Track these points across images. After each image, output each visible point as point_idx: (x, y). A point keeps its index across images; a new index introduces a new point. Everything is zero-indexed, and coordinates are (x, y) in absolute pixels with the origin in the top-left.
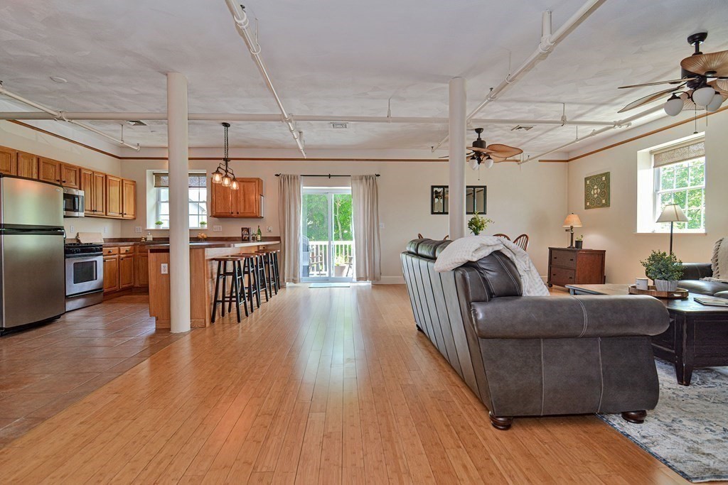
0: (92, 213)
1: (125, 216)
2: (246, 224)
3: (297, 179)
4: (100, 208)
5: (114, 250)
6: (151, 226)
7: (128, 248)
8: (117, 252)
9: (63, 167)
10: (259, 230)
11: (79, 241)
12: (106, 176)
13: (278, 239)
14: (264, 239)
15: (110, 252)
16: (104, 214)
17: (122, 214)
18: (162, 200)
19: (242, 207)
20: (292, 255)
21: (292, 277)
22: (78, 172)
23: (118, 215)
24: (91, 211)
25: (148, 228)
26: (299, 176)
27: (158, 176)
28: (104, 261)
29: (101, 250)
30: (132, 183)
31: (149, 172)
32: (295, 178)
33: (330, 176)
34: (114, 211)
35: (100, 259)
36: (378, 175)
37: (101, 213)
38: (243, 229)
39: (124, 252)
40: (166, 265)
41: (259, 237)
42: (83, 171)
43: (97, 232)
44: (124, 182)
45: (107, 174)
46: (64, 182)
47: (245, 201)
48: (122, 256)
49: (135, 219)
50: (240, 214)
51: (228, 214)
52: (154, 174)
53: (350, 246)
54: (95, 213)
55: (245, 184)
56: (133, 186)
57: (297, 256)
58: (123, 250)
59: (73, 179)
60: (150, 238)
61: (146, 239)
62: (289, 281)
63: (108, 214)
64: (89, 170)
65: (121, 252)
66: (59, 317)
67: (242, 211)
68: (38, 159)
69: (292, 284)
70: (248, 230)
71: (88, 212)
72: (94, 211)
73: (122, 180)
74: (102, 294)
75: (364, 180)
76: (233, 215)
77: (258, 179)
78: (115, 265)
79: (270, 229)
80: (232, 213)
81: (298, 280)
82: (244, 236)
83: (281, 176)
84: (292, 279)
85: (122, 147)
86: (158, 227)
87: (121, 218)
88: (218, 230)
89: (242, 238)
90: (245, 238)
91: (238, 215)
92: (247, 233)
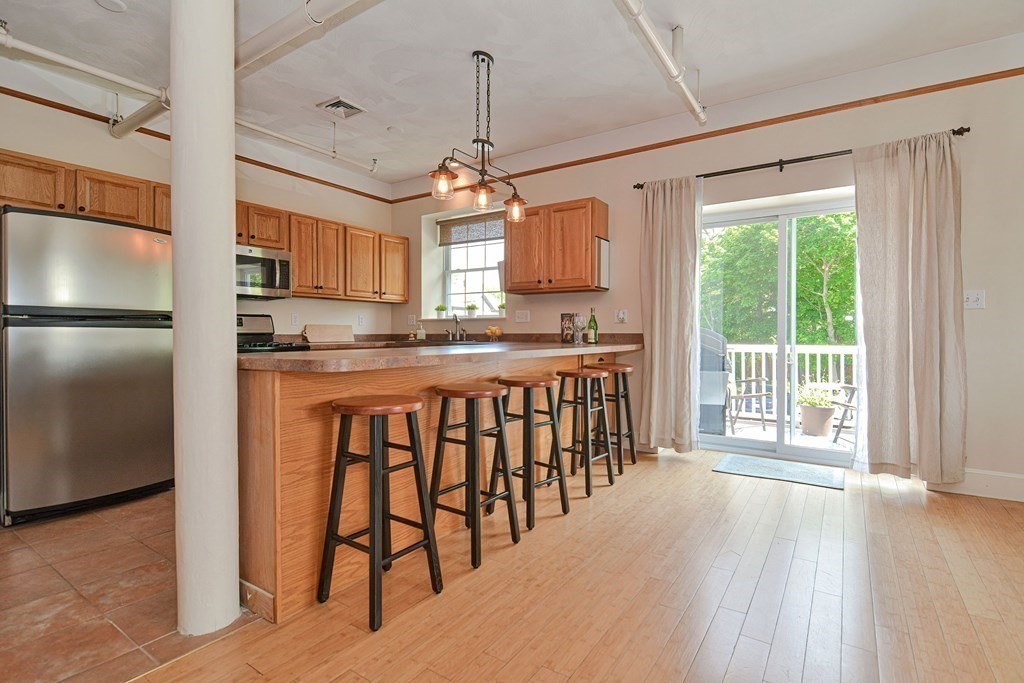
0: (315, 291)
2: (570, 306)
3: (688, 186)
4: (331, 284)
6: (429, 313)
10: (593, 319)
11: (305, 339)
12: (345, 228)
13: (638, 339)
14: (602, 339)
16: (341, 293)
17: (380, 293)
18: (453, 269)
19: (559, 269)
21: (670, 437)
22: (285, 220)
23: (370, 295)
24: (313, 287)
25: (423, 317)
26: (693, 180)
27: (445, 226)
30: (399, 241)
31: (426, 219)
32: (682, 185)
33: (781, 164)
34: (363, 291)
36: (960, 132)
37: (334, 292)
38: (562, 317)
41: (591, 335)
43: (344, 325)
44: (384, 239)
45: (348, 223)
46: (253, 237)
47: (564, 253)
49: (406, 302)
50: (554, 285)
51: (532, 286)
52: (438, 223)
53: (849, 358)
54: (320, 291)
56: (401, 246)
59: (272, 232)
60: (422, 334)
61: (415, 336)
62: (662, 444)
63: (349, 293)
64: (310, 218)
67: (559, 277)
70: (573, 318)
72: (316, 287)
73: (379, 236)
75: (904, 156)
76: (541, 286)
77: (593, 200)
79: (621, 316)
80: (539, 282)
81: (687, 442)
82: (566, 332)
83: (648, 187)
84: (670, 441)
85: (394, 183)
86: (439, 314)
87: (378, 299)
88: (524, 320)
89: (562, 336)
90: (566, 335)
91: (550, 285)
92: (571, 326)
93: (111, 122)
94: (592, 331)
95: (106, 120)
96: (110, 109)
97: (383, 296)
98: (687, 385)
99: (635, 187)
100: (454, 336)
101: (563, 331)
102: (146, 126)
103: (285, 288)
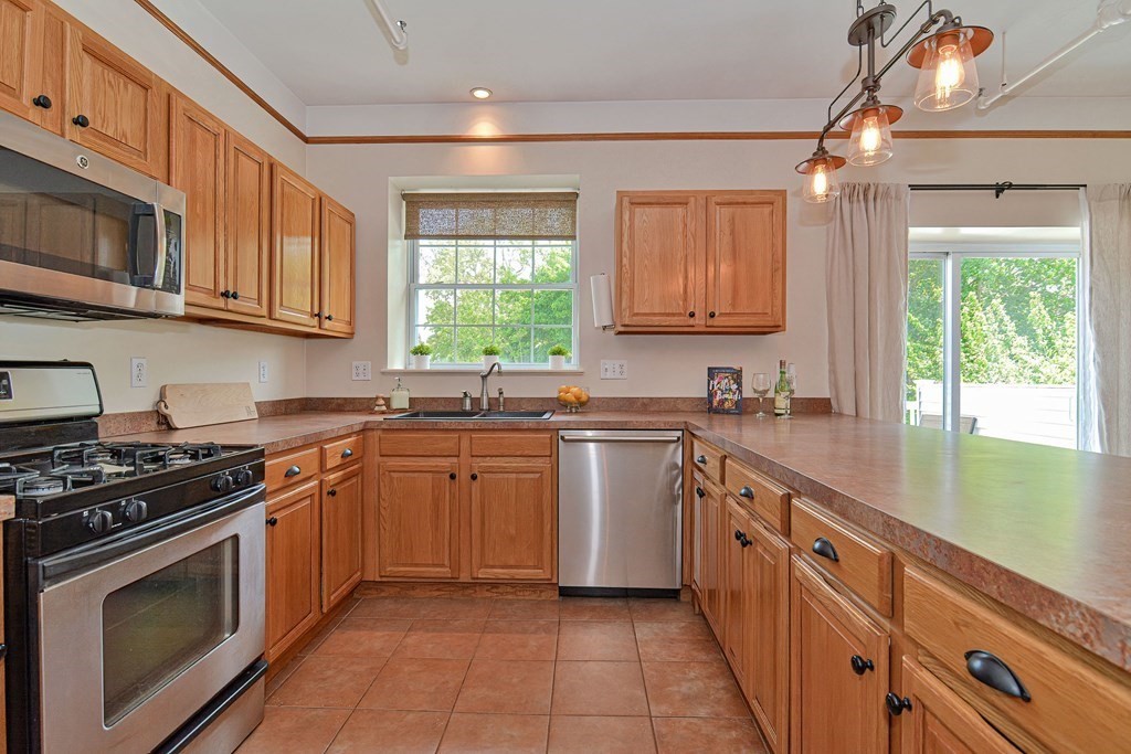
0: (221, 303)
1: (327, 323)
2: (726, 354)
3: (898, 198)
4: (248, 288)
5: (304, 460)
6: (399, 358)
8: (313, 468)
10: (785, 379)
11: (165, 423)
12: (272, 165)
15: (290, 474)
16: (264, 311)
17: (319, 316)
19: (727, 295)
22: (157, 101)
23: (305, 318)
24: (214, 293)
25: (390, 367)
26: (902, 189)
28: (271, 522)
29: (260, 473)
30: (345, 216)
32: (888, 194)
33: (999, 189)
35: (248, 525)
37: (251, 306)
38: (712, 372)
39: (338, 461)
41: (782, 403)
43: (237, 383)
44: (327, 207)
45: (276, 159)
46: (82, 123)
47: (735, 272)
48: (331, 479)
49: (351, 335)
50: (717, 321)
51: (676, 320)
52: (401, 197)
54: (231, 303)
55: (739, 210)
58: (334, 452)
60: (401, 400)
63: (278, 312)
65: (328, 465)
67: (727, 308)
70: (737, 376)
71: (201, 298)
72: (225, 295)
74: (260, 684)
76: (694, 320)
78: (309, 526)
80: (691, 315)
82: (719, 397)
86: (419, 361)
89: (715, 404)
90: (722, 402)
91: (710, 322)
92: (734, 387)
94: (781, 396)
100: (475, 401)
101: (713, 395)
103: (172, 285)
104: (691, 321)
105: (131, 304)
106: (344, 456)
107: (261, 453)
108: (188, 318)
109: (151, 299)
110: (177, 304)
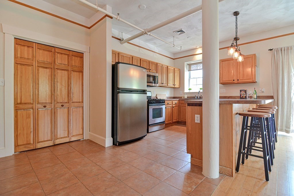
0: (162, 85)
2: (243, 87)
4: (165, 82)
5: (170, 102)
6: (186, 90)
7: (176, 102)
8: (171, 104)
9: (150, 63)
10: (255, 91)
11: (157, 98)
13: (272, 97)
14: (258, 98)
15: (168, 103)
16: (167, 85)
17: (174, 85)
18: (191, 78)
19: (241, 76)
20: (285, 110)
21: (284, 128)
22: (156, 65)
25: (185, 92)
27: (190, 65)
28: (166, 108)
29: (164, 102)
30: (178, 70)
31: (186, 63)
34: (171, 84)
35: (164, 107)
37: (165, 85)
38: (241, 91)
40: (199, 116)
42: (158, 65)
43: (164, 94)
45: (168, 66)
46: (150, 70)
48: (174, 105)
49: (179, 87)
51: (231, 82)
52: (188, 64)
56: (179, 72)
57: (290, 111)
58: (174, 102)
59: (154, 68)
60: (186, 97)
61: (184, 97)
62: (281, 130)
64: (161, 64)
65: (173, 104)
66: (144, 136)
67: (241, 78)
68: (140, 59)
69: (284, 133)
70: (245, 91)
71: (160, 84)
72: (162, 83)
73: (174, 69)
74: (165, 124)
77: (255, 55)
78: (170, 110)
79: (263, 90)
80: (234, 80)
81: (291, 130)
82: (242, 95)
83: (275, 50)
84: (285, 130)
85: (174, 54)
86: (190, 91)
87: (174, 87)
88: (223, 92)
89: (241, 97)
90: (243, 96)
91: (238, 81)
92: (245, 93)
93: (121, 40)
94: (256, 95)
95: (120, 40)
96: (120, 37)
97: (175, 86)
98: (292, 112)
99: (269, 50)
100: (197, 97)
101: (241, 95)
102: (130, 42)
103: (157, 83)
104: (234, 81)
105: (154, 85)
106: (175, 103)
107: (165, 100)
108: (159, 86)
109: (156, 85)
110: (158, 85)
